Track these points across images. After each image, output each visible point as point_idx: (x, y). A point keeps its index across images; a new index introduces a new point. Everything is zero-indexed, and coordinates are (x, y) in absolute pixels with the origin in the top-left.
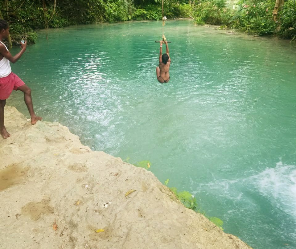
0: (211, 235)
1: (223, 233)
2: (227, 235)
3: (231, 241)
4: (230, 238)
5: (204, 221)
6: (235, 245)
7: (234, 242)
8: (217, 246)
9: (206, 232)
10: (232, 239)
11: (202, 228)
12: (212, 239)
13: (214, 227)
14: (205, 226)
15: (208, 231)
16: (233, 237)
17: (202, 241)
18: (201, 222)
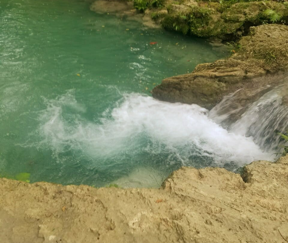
0: (17, 192)
1: (30, 185)
2: (33, 185)
3: (38, 188)
4: (37, 186)
5: (7, 183)
6: (43, 190)
7: (41, 188)
8: (25, 199)
9: (12, 192)
10: (39, 186)
11: (6, 191)
12: (19, 195)
13: (19, 184)
14: (9, 187)
15: (14, 191)
16: (39, 183)
17: (9, 202)
18: (4, 186)
